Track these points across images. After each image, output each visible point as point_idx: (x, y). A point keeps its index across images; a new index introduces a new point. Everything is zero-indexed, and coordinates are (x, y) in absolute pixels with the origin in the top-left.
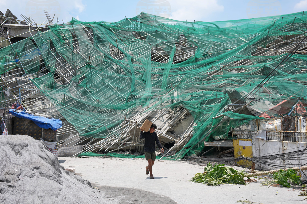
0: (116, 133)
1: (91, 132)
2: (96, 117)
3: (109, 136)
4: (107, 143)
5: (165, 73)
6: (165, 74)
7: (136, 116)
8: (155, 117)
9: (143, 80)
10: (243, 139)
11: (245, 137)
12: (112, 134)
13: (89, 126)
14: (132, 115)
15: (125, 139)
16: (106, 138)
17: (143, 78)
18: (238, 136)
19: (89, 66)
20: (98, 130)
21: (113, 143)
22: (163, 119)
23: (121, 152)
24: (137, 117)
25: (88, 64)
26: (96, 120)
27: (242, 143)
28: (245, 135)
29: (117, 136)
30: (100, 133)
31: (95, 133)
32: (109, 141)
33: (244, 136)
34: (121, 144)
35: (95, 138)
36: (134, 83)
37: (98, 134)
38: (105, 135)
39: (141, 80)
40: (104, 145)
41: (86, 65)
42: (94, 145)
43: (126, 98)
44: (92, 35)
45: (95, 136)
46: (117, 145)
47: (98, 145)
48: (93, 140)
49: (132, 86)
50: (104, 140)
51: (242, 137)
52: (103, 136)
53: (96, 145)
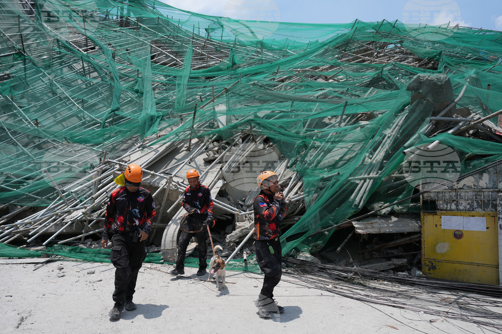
0: (78, 194)
1: (12, 191)
2: (29, 157)
3: (59, 200)
4: (55, 220)
5: (179, 82)
6: (179, 85)
7: (129, 155)
8: (176, 159)
9: (137, 92)
10: (457, 212)
11: (461, 208)
12: (67, 195)
13: (8, 177)
14: (117, 155)
15: (101, 209)
16: (51, 206)
17: (136, 88)
18: (441, 204)
19: (20, 57)
20: (30, 187)
21: (69, 219)
22: (196, 165)
23: (90, 240)
24: (133, 157)
25: (20, 52)
26: (29, 163)
27: (451, 223)
28: (462, 201)
29: (81, 201)
30: (37, 194)
31: (24, 195)
32: (57, 214)
33: (457, 205)
34: (90, 221)
35: (22, 207)
36: (118, 95)
37: (30, 197)
38: (49, 199)
39: (133, 91)
40: (45, 226)
41: (13, 54)
42: (16, 225)
43: (100, 123)
44: (32, 4)
45: (23, 200)
46: (80, 224)
47: (26, 224)
48: (18, 209)
49: (115, 99)
50: (45, 210)
51: (454, 207)
52: (43, 202)
53: (21, 224)
